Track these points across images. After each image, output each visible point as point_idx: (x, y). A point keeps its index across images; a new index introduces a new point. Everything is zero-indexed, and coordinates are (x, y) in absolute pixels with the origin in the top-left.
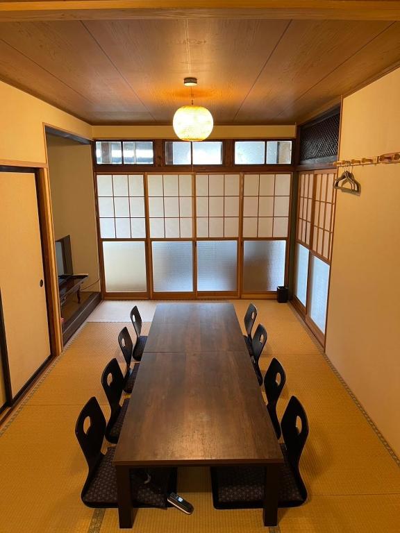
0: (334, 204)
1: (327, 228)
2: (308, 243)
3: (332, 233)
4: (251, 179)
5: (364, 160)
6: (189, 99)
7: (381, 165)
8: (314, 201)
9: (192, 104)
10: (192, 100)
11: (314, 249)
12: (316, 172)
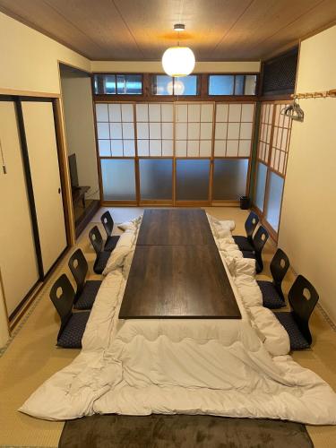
0: (289, 129)
1: (283, 149)
2: (267, 161)
3: (286, 153)
4: (222, 108)
5: (316, 94)
6: (176, 41)
7: (329, 98)
8: (273, 126)
9: (178, 45)
10: (179, 41)
11: (272, 166)
12: (276, 102)
